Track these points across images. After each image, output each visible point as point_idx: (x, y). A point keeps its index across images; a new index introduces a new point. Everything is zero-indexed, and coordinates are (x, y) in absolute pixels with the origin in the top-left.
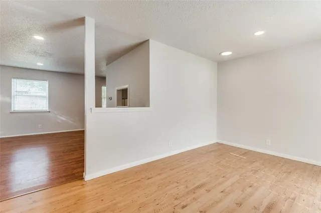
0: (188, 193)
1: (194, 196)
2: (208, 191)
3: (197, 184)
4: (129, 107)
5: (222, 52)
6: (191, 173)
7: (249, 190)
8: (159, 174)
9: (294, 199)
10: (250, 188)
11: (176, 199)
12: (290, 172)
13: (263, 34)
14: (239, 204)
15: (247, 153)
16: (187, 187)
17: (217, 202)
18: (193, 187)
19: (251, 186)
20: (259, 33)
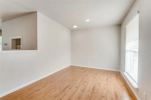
0: (61, 92)
1: (64, 93)
2: (70, 89)
3: (65, 87)
4: (22, 50)
5: (73, 26)
6: (61, 82)
7: (86, 84)
8: (44, 87)
9: (100, 83)
10: (86, 83)
11: (56, 97)
12: (97, 74)
13: (89, 21)
14: (83, 91)
15: (82, 68)
16: (60, 89)
17: (74, 93)
18: (63, 89)
19: (86, 82)
20: (88, 20)
